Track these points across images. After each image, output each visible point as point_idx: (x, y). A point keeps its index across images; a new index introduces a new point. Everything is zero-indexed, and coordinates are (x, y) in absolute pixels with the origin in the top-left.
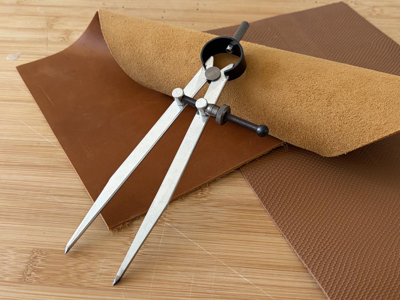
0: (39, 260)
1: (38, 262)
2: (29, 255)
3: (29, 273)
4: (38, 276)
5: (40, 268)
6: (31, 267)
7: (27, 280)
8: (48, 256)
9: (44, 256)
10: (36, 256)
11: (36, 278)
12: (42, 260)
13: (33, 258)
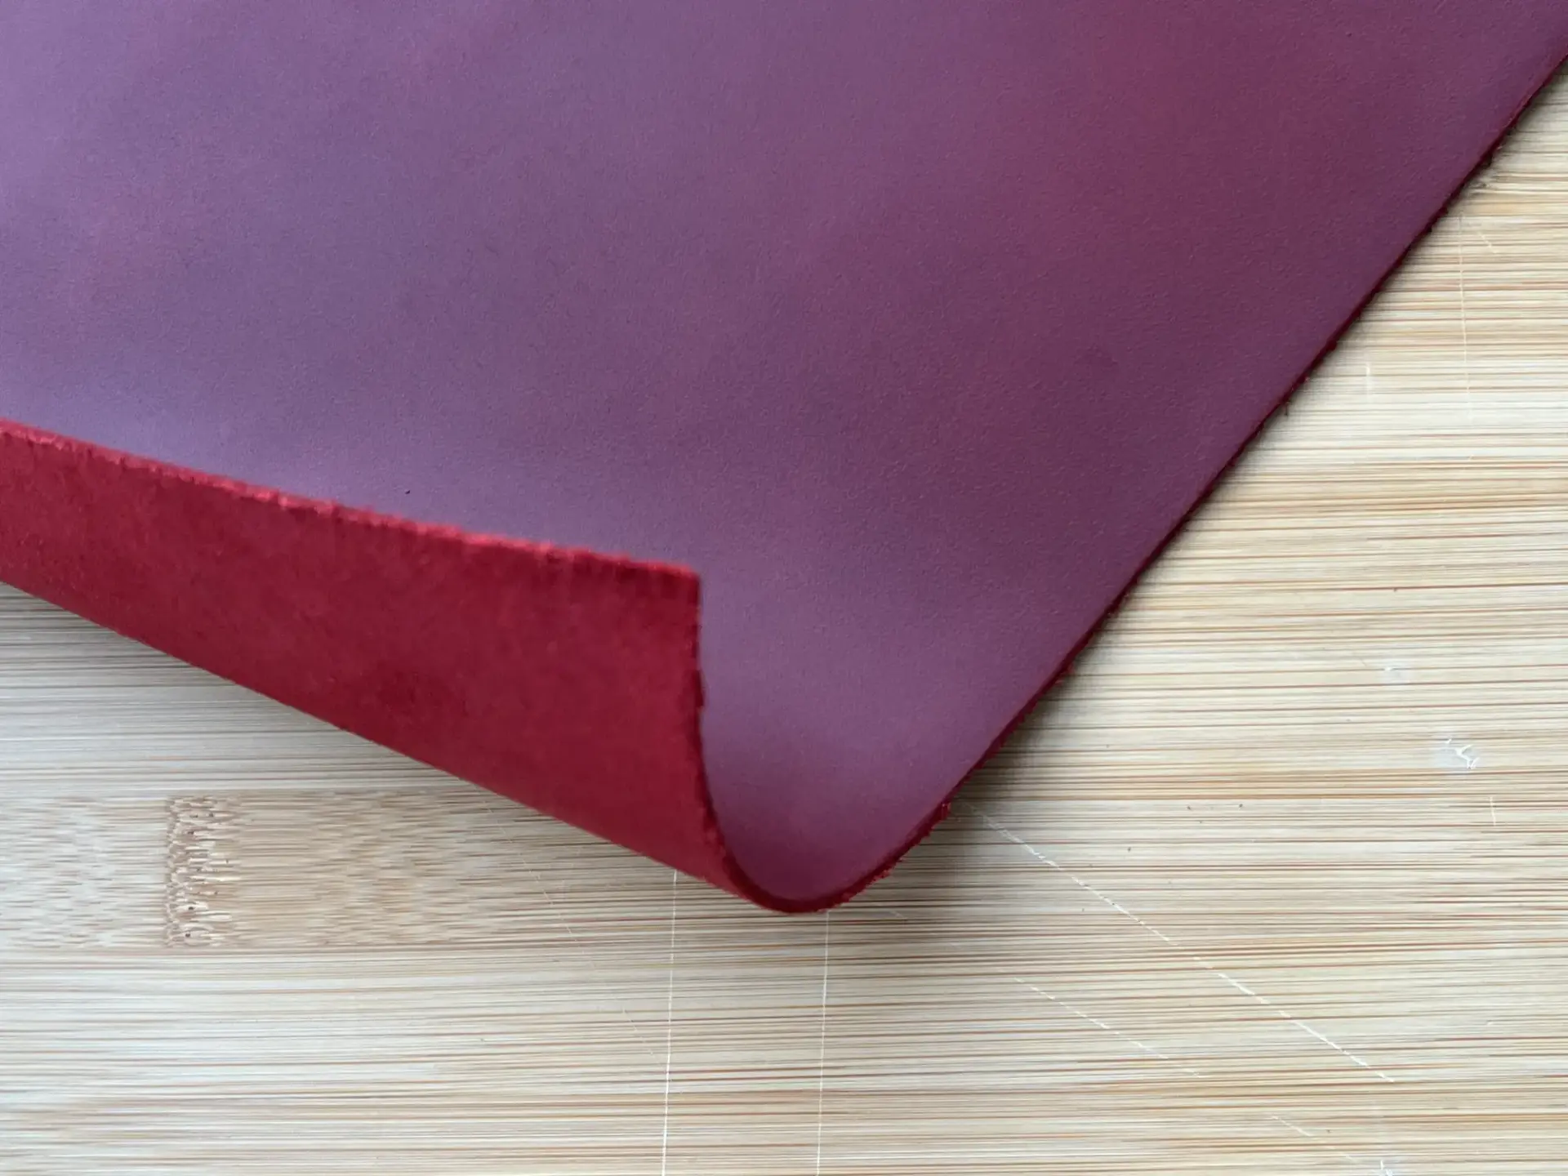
0: (205, 845)
1: (206, 856)
2: (164, 827)
3: (186, 907)
4: (227, 918)
5: (222, 879)
6: (186, 878)
7: (188, 936)
8: (238, 824)
9: (224, 826)
10: (189, 828)
11: (219, 927)
12: (221, 844)
13: (181, 837)
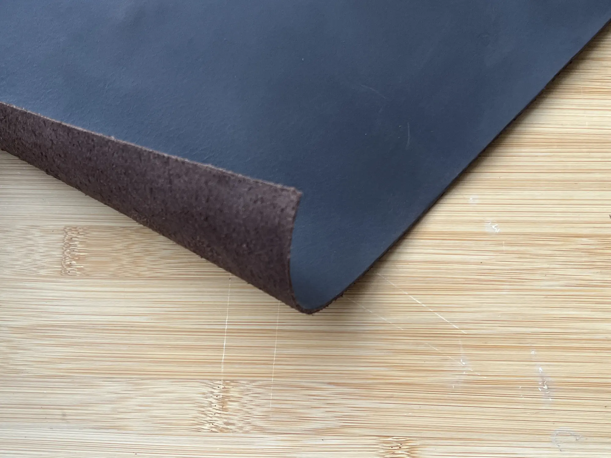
0: (76, 243)
1: (76, 246)
2: (62, 236)
3: (69, 263)
4: (82, 266)
5: (81, 254)
6: (69, 253)
7: (69, 272)
8: (87, 236)
9: (82, 237)
10: (71, 237)
11: (80, 270)
12: (81, 243)
13: (67, 240)
